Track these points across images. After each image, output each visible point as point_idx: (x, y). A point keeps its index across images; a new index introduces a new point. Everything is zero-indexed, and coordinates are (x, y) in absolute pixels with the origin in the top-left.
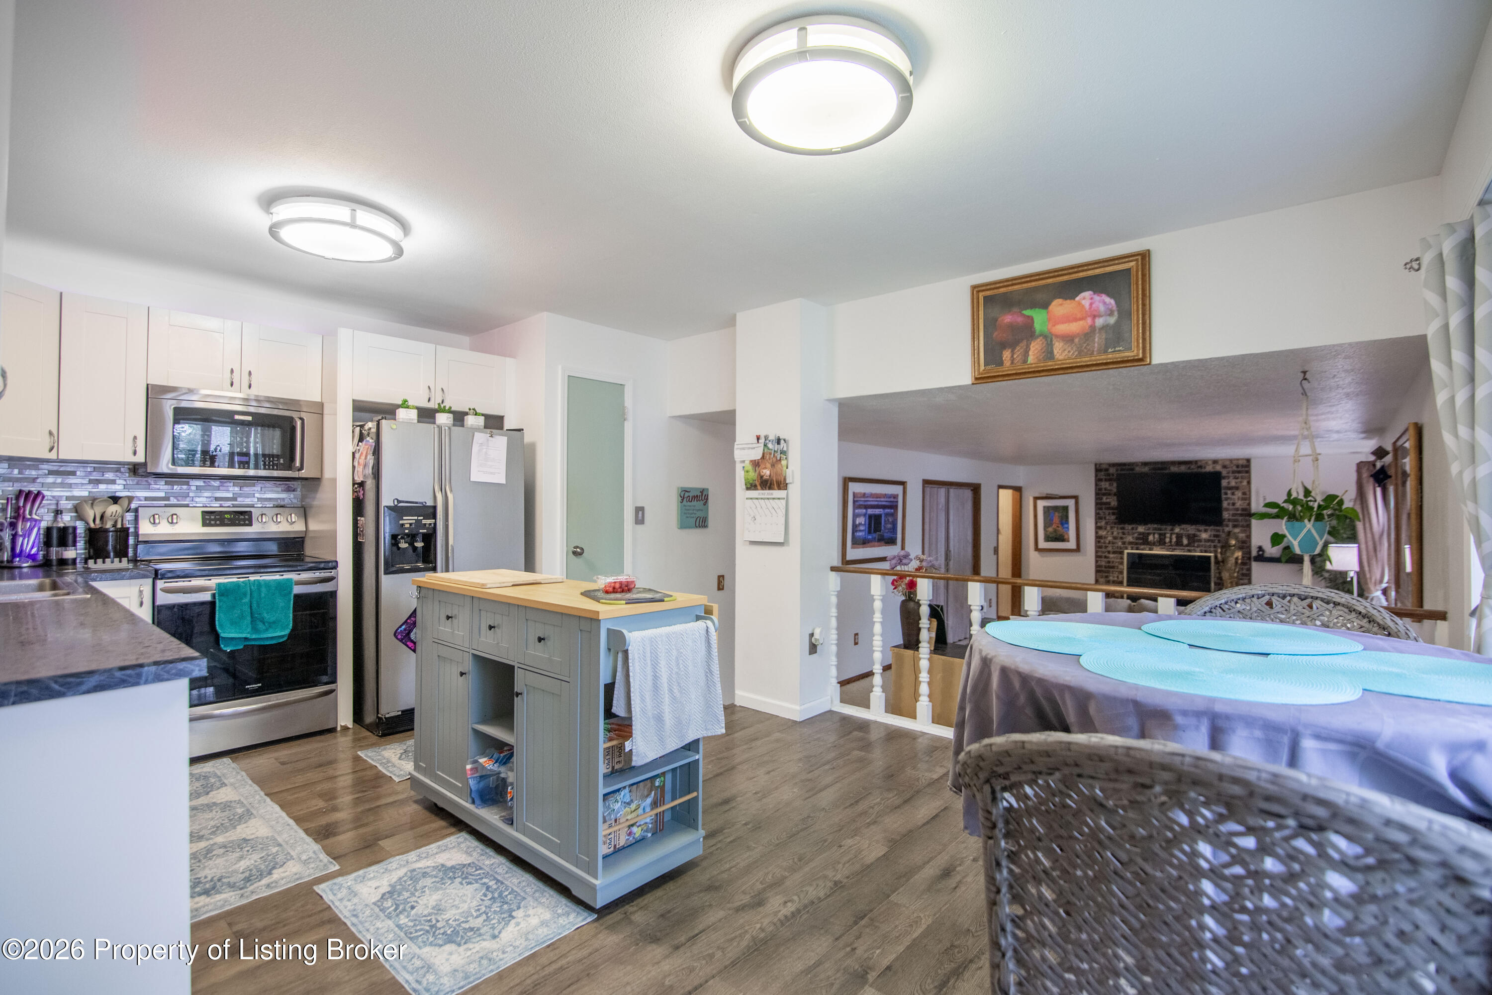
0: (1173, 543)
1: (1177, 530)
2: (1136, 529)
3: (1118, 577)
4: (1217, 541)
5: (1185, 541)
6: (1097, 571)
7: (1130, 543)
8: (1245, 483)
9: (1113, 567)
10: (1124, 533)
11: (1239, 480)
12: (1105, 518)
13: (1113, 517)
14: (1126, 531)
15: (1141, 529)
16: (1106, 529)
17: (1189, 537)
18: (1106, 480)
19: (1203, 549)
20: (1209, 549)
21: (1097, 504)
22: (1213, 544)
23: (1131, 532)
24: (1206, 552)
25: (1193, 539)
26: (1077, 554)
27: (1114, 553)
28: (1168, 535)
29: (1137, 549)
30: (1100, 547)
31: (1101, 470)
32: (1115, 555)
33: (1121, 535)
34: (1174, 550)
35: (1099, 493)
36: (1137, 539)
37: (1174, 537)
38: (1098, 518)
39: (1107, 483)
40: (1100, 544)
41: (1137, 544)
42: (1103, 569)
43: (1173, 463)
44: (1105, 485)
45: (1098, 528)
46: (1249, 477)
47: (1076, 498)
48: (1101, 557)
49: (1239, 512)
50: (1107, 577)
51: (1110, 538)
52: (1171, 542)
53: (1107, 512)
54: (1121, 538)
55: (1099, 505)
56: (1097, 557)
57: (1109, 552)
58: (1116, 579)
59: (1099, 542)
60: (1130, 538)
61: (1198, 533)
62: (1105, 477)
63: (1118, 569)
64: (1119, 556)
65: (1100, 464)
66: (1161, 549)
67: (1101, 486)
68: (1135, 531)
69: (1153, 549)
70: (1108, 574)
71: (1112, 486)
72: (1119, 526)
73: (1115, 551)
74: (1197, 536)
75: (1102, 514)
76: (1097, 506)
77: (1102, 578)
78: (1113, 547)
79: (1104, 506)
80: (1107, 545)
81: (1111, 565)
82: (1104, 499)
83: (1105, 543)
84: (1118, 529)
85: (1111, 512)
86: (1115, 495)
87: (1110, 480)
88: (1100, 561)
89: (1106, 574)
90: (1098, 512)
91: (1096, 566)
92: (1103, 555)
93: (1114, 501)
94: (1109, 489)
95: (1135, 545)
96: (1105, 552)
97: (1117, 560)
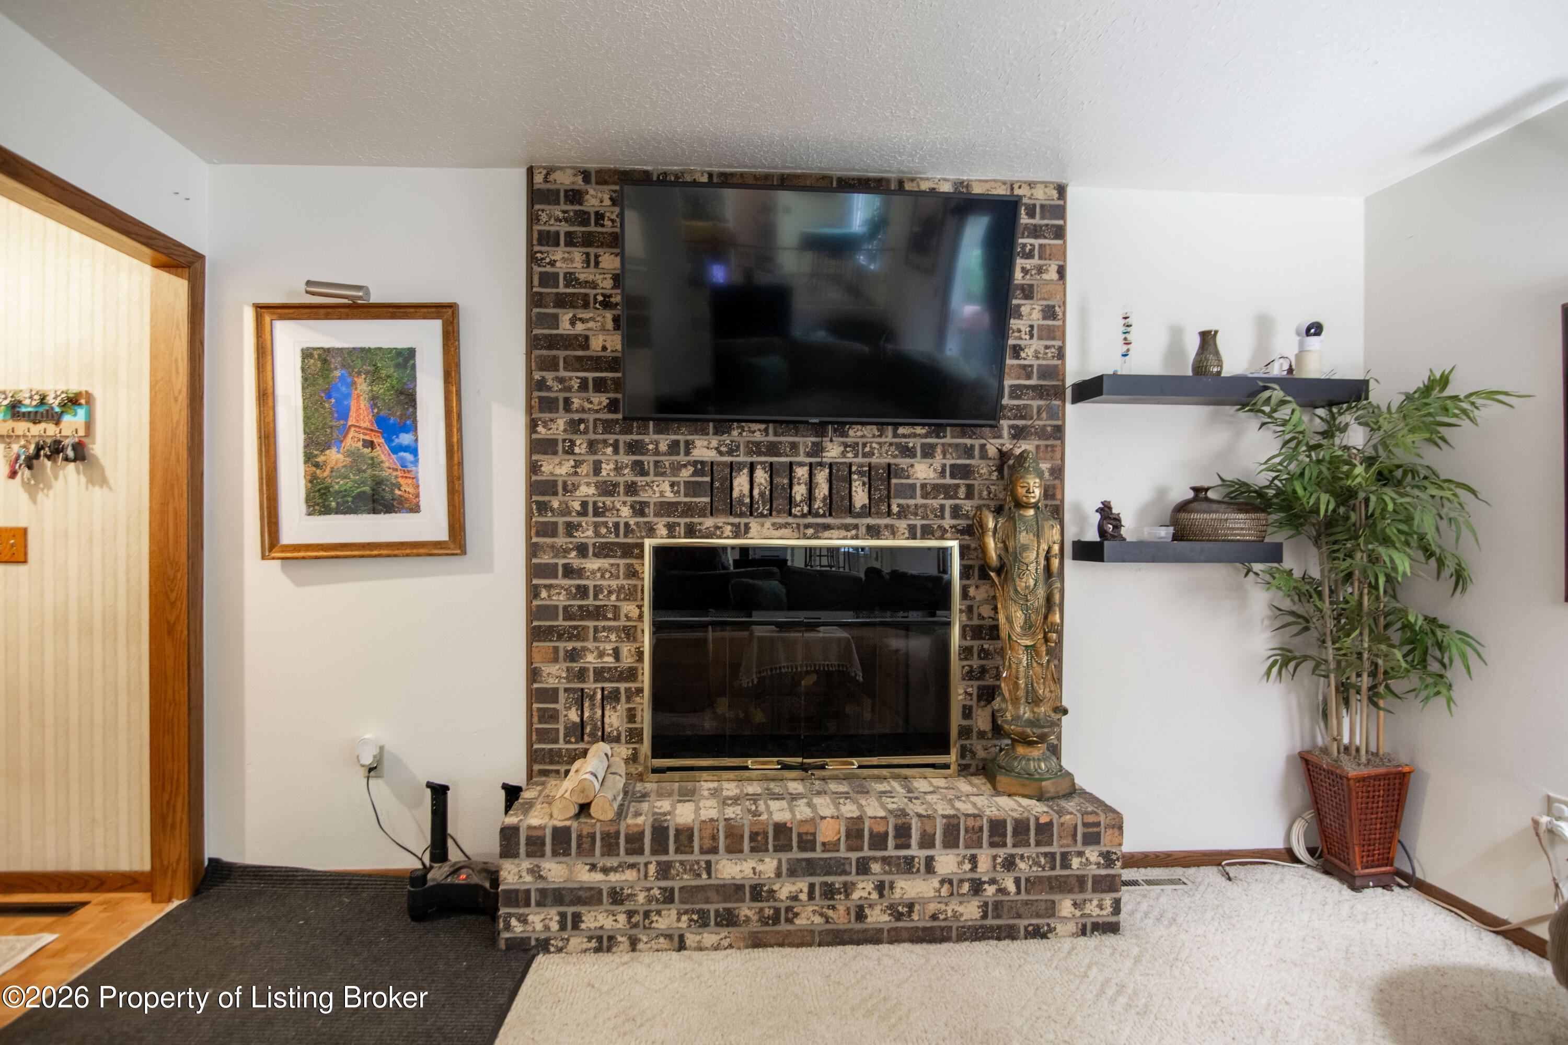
0: (818, 504)
1: (833, 451)
2: (689, 446)
3: (616, 653)
4: (962, 492)
5: (860, 497)
6: (535, 634)
7: (666, 508)
8: (1052, 275)
9: (598, 613)
10: (639, 468)
11: (1036, 261)
12: (569, 404)
13: (601, 400)
14: (648, 460)
15: (705, 447)
16: (570, 452)
17: (870, 473)
18: (571, 240)
19: (919, 523)
20: (935, 523)
21: (533, 342)
22: (948, 503)
23: (667, 460)
24: (927, 532)
25: (884, 482)
27: (603, 551)
28: (801, 473)
29: (691, 531)
30: (548, 530)
31: (551, 195)
32: (604, 563)
33: (629, 476)
34: (820, 529)
35: (543, 297)
36: (692, 488)
37: (822, 477)
38: (540, 401)
39: (577, 255)
40: (549, 518)
41: (688, 510)
42: (560, 622)
44: (569, 259)
45: (538, 447)
46: (1062, 253)
47: (446, 313)
48: (547, 571)
49: (1033, 382)
50: (573, 655)
51: (587, 491)
52: (810, 497)
53: (575, 377)
55: (543, 346)
56: (535, 571)
57: (582, 550)
58: (609, 660)
59: (543, 507)
60: (663, 489)
61: (903, 462)
62: (564, 228)
63: (616, 618)
64: (622, 562)
65: (550, 171)
66: (777, 526)
67: (552, 263)
68: (682, 458)
69: (747, 526)
70: (578, 645)
71: (597, 264)
72: (623, 438)
73: (604, 546)
74: (901, 473)
75: (557, 386)
76: (537, 352)
77: (556, 660)
78: (596, 526)
79: (562, 354)
80: (575, 519)
81: (590, 601)
82: (565, 327)
83: (566, 511)
84: (616, 451)
85: (590, 375)
86: (606, 304)
87: (588, 241)
88: (548, 587)
89: (570, 646)
90: (537, 376)
91: (536, 613)
92: (561, 562)
93: (603, 329)
94: (582, 277)
95: (684, 514)
96: (567, 551)
97: (614, 583)
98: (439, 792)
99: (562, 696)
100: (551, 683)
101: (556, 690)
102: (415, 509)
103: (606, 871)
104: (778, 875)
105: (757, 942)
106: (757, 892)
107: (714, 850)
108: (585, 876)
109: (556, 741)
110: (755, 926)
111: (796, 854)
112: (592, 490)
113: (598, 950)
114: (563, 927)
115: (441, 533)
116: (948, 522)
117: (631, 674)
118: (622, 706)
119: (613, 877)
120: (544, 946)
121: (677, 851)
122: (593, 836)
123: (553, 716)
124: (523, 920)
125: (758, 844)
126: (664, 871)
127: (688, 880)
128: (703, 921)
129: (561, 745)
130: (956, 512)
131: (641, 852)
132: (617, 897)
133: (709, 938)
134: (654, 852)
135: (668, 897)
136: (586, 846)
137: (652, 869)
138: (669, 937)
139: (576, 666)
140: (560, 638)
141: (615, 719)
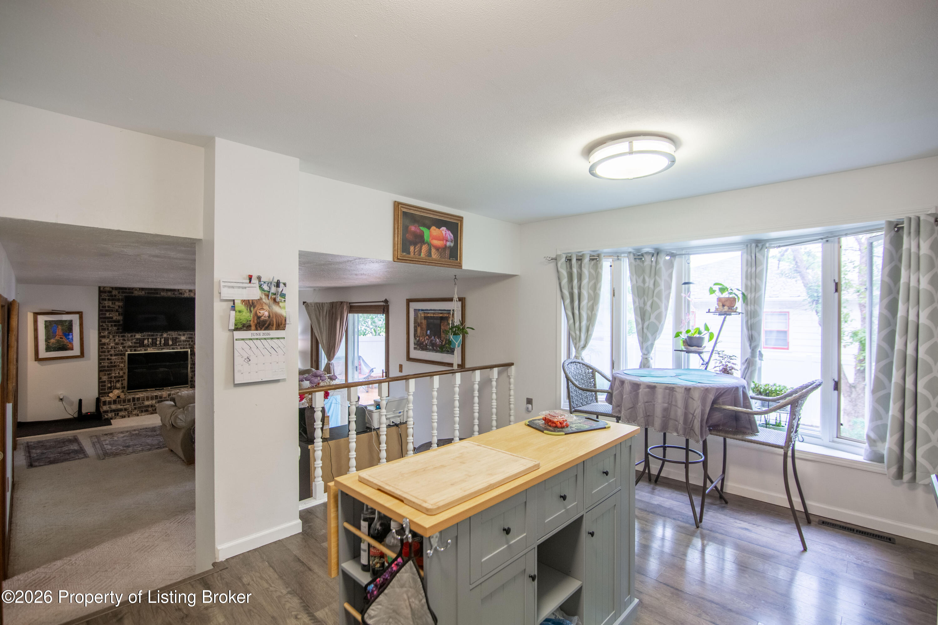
0: (162, 345)
1: (165, 335)
2: (135, 336)
3: (119, 373)
4: (191, 341)
5: (170, 343)
6: (100, 371)
7: (130, 347)
9: (115, 366)
10: (124, 340)
12: (108, 329)
13: (115, 328)
14: (126, 338)
15: (138, 336)
16: (109, 337)
17: (172, 339)
18: (109, 300)
19: (182, 347)
21: (100, 318)
22: (188, 343)
23: (130, 338)
24: (184, 348)
25: (175, 340)
26: (82, 359)
27: (115, 355)
28: (159, 339)
29: (135, 351)
30: (104, 352)
31: (105, 292)
32: (117, 357)
33: (122, 341)
34: (162, 349)
35: (102, 310)
36: (135, 343)
37: (163, 340)
38: (101, 329)
39: (110, 302)
40: (104, 350)
41: (135, 347)
42: (106, 368)
43: (163, 290)
44: (107, 303)
45: (100, 337)
47: (80, 314)
48: (104, 359)
51: (112, 344)
52: (160, 344)
53: (110, 324)
54: (122, 344)
55: (102, 319)
56: (100, 359)
57: (111, 355)
58: (117, 375)
59: (102, 348)
60: (130, 343)
61: (179, 337)
62: (107, 298)
63: (119, 367)
64: (120, 357)
65: (104, 287)
66: (153, 349)
67: (105, 304)
68: (133, 338)
69: (147, 349)
70: (110, 372)
71: (115, 304)
72: (120, 335)
73: (116, 354)
74: (178, 338)
75: (106, 326)
76: (101, 320)
77: (105, 375)
78: (114, 351)
79: (107, 320)
80: (110, 350)
81: (113, 364)
82: (107, 315)
83: (108, 348)
84: (119, 336)
85: (113, 324)
86: (117, 311)
87: (113, 300)
88: (103, 362)
89: (108, 373)
90: (101, 324)
91: (99, 367)
92: (106, 358)
93: (116, 315)
94: (111, 306)
95: (134, 348)
96: (107, 356)
97: (118, 361)
98: (80, 401)
99: (107, 382)
100: (104, 380)
101: (105, 381)
102: (72, 349)
103: (123, 406)
104: (156, 403)
105: (152, 413)
106: (152, 406)
107: (144, 400)
108: (119, 407)
109: (105, 390)
110: (152, 411)
111: (159, 399)
112: (113, 344)
113: (122, 418)
114: (115, 415)
115: (79, 354)
116: (188, 346)
117: (122, 377)
118: (120, 383)
119: (125, 406)
120: (112, 419)
121: (137, 401)
122: (121, 401)
123: (105, 386)
124: (107, 415)
125: (152, 398)
126: (134, 405)
127: (139, 405)
128: (142, 412)
129: (107, 391)
130: (189, 345)
131: (130, 402)
132: (126, 410)
133: (143, 414)
134: (133, 402)
135: (135, 409)
136: (120, 402)
137: (132, 405)
138: (136, 415)
139: (110, 376)
140: (106, 371)
141: (118, 385)
